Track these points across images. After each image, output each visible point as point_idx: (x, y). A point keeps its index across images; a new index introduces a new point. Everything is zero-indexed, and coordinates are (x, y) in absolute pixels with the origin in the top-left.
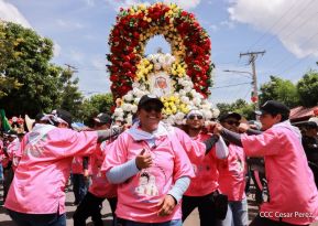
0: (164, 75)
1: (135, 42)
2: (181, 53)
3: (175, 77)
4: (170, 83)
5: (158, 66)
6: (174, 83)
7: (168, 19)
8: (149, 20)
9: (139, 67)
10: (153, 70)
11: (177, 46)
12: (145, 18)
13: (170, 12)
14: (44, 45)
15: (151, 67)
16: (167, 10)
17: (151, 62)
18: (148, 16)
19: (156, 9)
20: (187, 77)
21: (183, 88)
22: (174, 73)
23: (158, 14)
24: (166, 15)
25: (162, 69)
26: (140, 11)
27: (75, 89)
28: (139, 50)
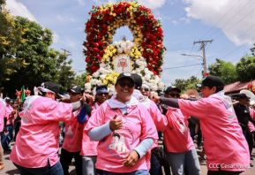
0: (125, 57)
1: (104, 32)
2: (139, 39)
3: (133, 59)
4: (130, 63)
5: (120, 50)
6: (133, 63)
7: (129, 13)
8: (115, 15)
9: (106, 51)
10: (116, 53)
11: (136, 34)
12: (111, 14)
13: (131, 8)
14: (45, 34)
15: (115, 51)
16: (128, 6)
17: (116, 47)
18: (113, 12)
19: (120, 6)
20: (142, 58)
21: (138, 67)
22: (132, 55)
23: (121, 10)
24: (128, 9)
25: (124, 53)
26: (107, 8)
27: (69, 68)
28: (107, 38)
